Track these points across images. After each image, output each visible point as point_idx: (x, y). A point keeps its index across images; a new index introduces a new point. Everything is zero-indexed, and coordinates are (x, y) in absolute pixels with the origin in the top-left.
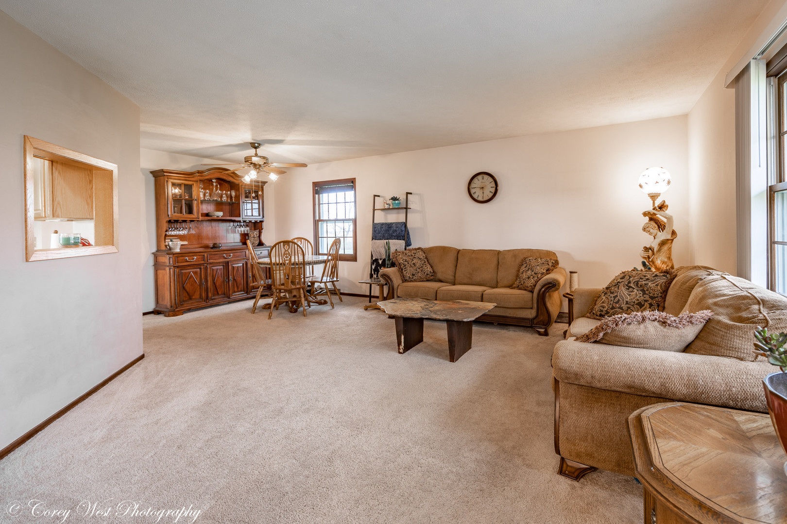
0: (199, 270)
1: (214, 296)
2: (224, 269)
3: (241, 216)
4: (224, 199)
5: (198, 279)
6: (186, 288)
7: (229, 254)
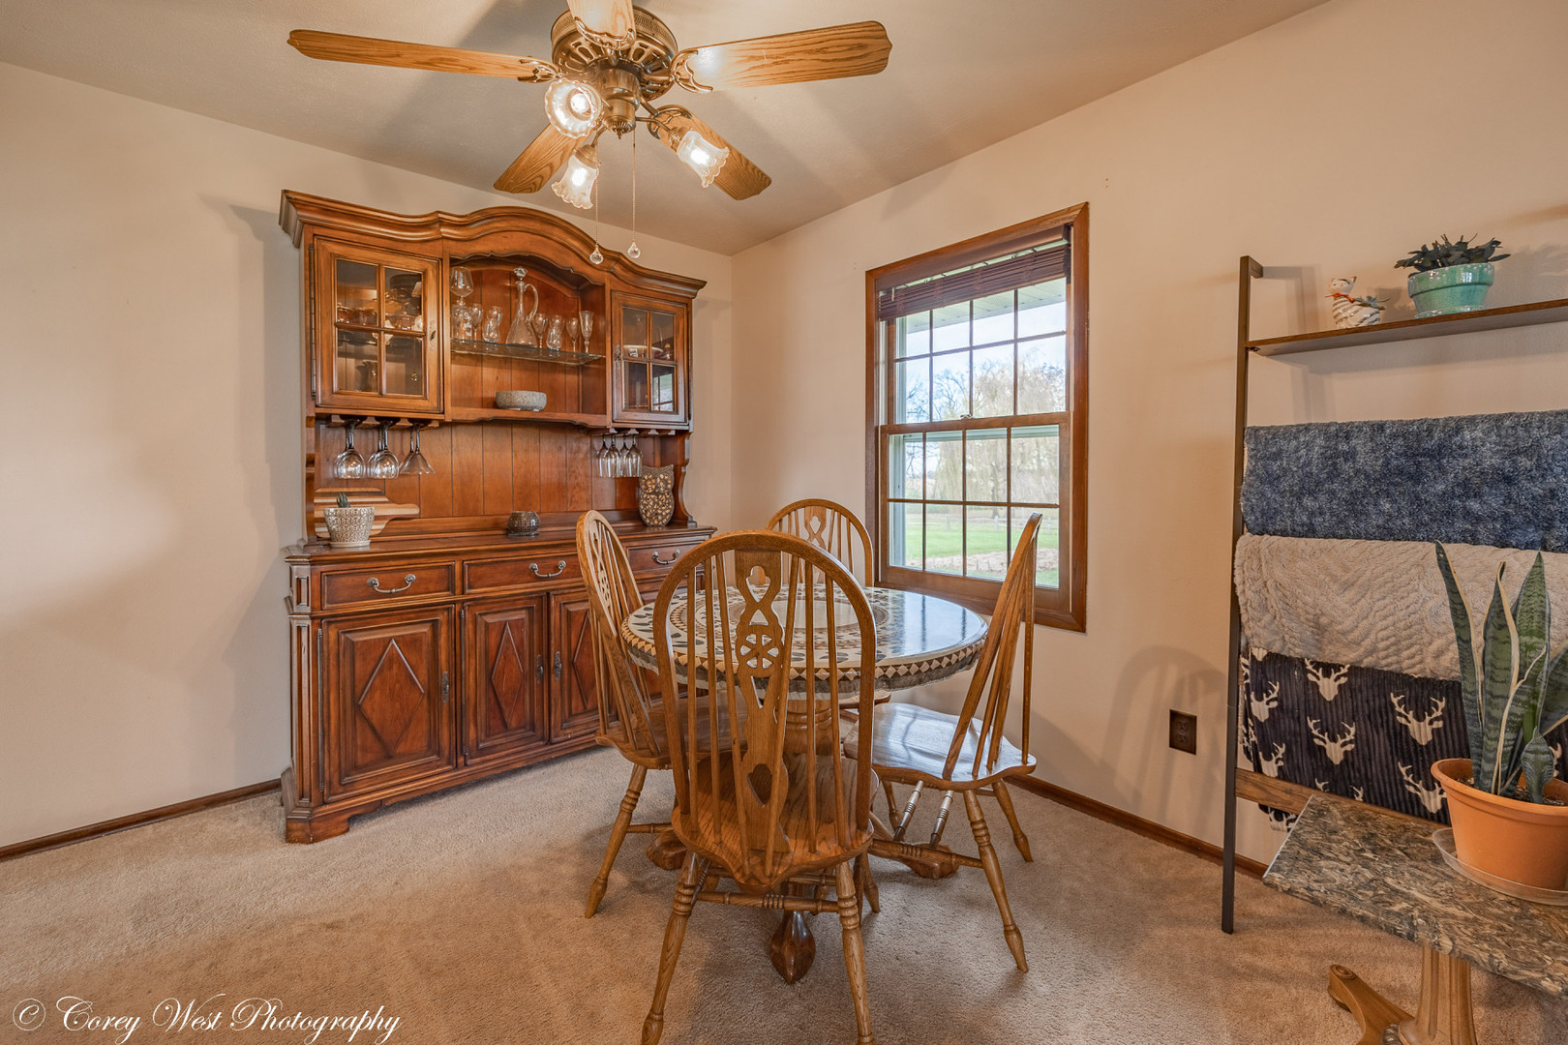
0: (425, 629)
1: (488, 736)
2: (531, 620)
3: (609, 409)
4: (555, 340)
5: (423, 671)
6: (367, 708)
7: (553, 562)
